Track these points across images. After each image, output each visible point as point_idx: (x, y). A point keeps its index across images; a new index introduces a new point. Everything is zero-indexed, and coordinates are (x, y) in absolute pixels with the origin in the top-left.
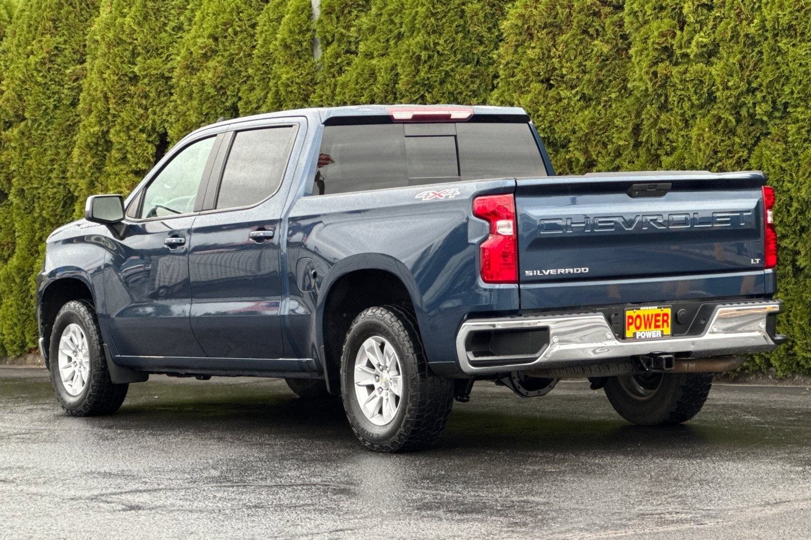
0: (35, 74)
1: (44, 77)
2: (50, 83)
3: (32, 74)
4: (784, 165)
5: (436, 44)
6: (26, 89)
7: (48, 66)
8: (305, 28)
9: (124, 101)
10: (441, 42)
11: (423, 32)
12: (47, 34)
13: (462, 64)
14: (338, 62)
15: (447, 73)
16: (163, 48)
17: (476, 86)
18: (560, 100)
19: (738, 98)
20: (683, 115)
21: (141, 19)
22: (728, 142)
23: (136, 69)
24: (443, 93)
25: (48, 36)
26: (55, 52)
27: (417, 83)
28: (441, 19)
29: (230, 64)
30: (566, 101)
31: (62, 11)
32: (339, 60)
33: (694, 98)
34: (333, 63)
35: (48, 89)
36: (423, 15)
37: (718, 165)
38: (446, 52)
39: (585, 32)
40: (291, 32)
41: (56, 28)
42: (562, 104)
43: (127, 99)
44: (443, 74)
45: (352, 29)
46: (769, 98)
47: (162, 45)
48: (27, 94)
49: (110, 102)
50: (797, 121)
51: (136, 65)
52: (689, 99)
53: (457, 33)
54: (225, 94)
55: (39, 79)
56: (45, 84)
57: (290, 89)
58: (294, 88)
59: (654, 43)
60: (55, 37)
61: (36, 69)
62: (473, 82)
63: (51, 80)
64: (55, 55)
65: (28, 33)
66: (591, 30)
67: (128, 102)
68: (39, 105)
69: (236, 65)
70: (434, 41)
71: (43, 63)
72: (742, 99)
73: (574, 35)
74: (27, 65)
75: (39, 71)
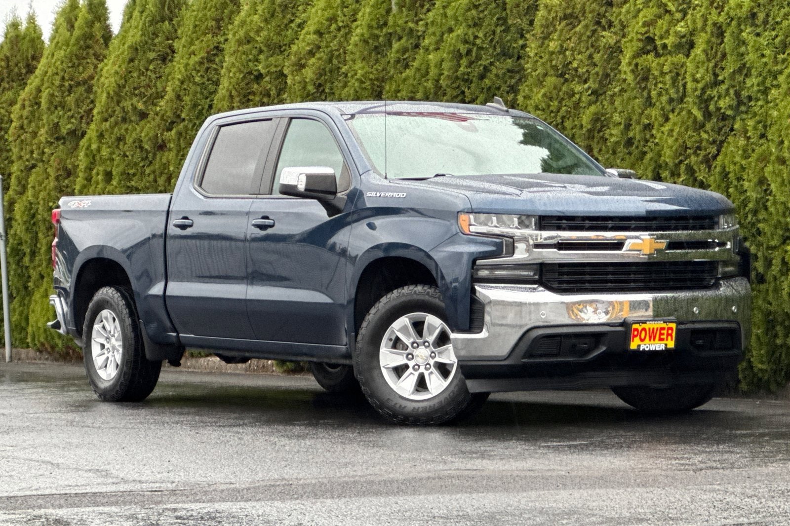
0: (194, 73)
1: (202, 76)
2: (207, 83)
3: (191, 74)
4: (743, 162)
5: (476, 37)
6: (185, 89)
7: (206, 65)
8: (381, 23)
9: (249, 99)
10: (481, 35)
11: (464, 25)
12: (208, 34)
13: (503, 58)
14: (405, 57)
15: (485, 68)
16: (285, 45)
17: (513, 81)
18: (573, 95)
19: (704, 90)
20: (662, 109)
21: (268, 16)
22: (697, 138)
23: (260, 67)
24: (483, 89)
25: (210, 36)
26: (215, 52)
27: (457, 78)
28: (483, 11)
29: (330, 61)
30: (577, 96)
31: (225, 11)
32: (407, 55)
33: (672, 91)
34: (399, 58)
35: (205, 89)
36: (465, 7)
37: (686, 163)
38: (485, 46)
39: (598, 23)
40: (370, 27)
41: (219, 28)
42: (574, 99)
43: (251, 97)
44: (482, 68)
45: (421, 23)
46: (732, 91)
47: (285, 43)
48: (185, 95)
49: (234, 101)
50: (755, 114)
51: (260, 63)
52: (667, 93)
53: (497, 25)
54: (323, 91)
55: (197, 79)
56: (203, 83)
57: (364, 86)
58: (367, 84)
59: (637, 33)
60: (217, 36)
61: (195, 69)
62: (511, 77)
63: (208, 80)
64: (215, 55)
65: (193, 33)
66: (603, 21)
67: (251, 100)
68: (195, 105)
69: (335, 61)
70: (473, 33)
71: (201, 63)
72: (708, 93)
73: (586, 26)
74: (187, 65)
75: (199, 71)
